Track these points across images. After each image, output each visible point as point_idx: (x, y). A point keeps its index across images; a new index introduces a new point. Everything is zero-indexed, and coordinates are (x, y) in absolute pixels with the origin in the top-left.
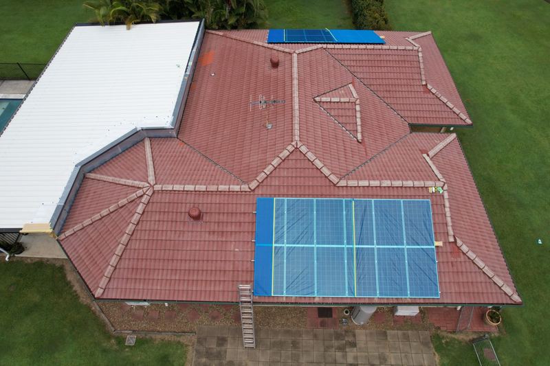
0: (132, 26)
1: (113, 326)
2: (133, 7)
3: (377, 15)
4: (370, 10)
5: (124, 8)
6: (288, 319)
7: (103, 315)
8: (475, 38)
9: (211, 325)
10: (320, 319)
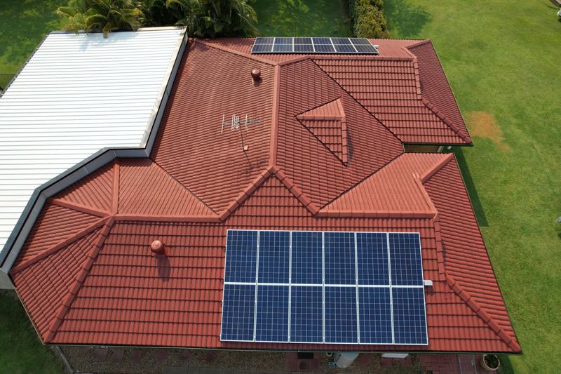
0: (109, 34)
1: (72, 367)
2: (111, 14)
3: (373, 21)
4: (367, 16)
5: (100, 15)
6: (264, 361)
7: (62, 355)
8: (479, 45)
9: (180, 366)
10: (300, 361)
